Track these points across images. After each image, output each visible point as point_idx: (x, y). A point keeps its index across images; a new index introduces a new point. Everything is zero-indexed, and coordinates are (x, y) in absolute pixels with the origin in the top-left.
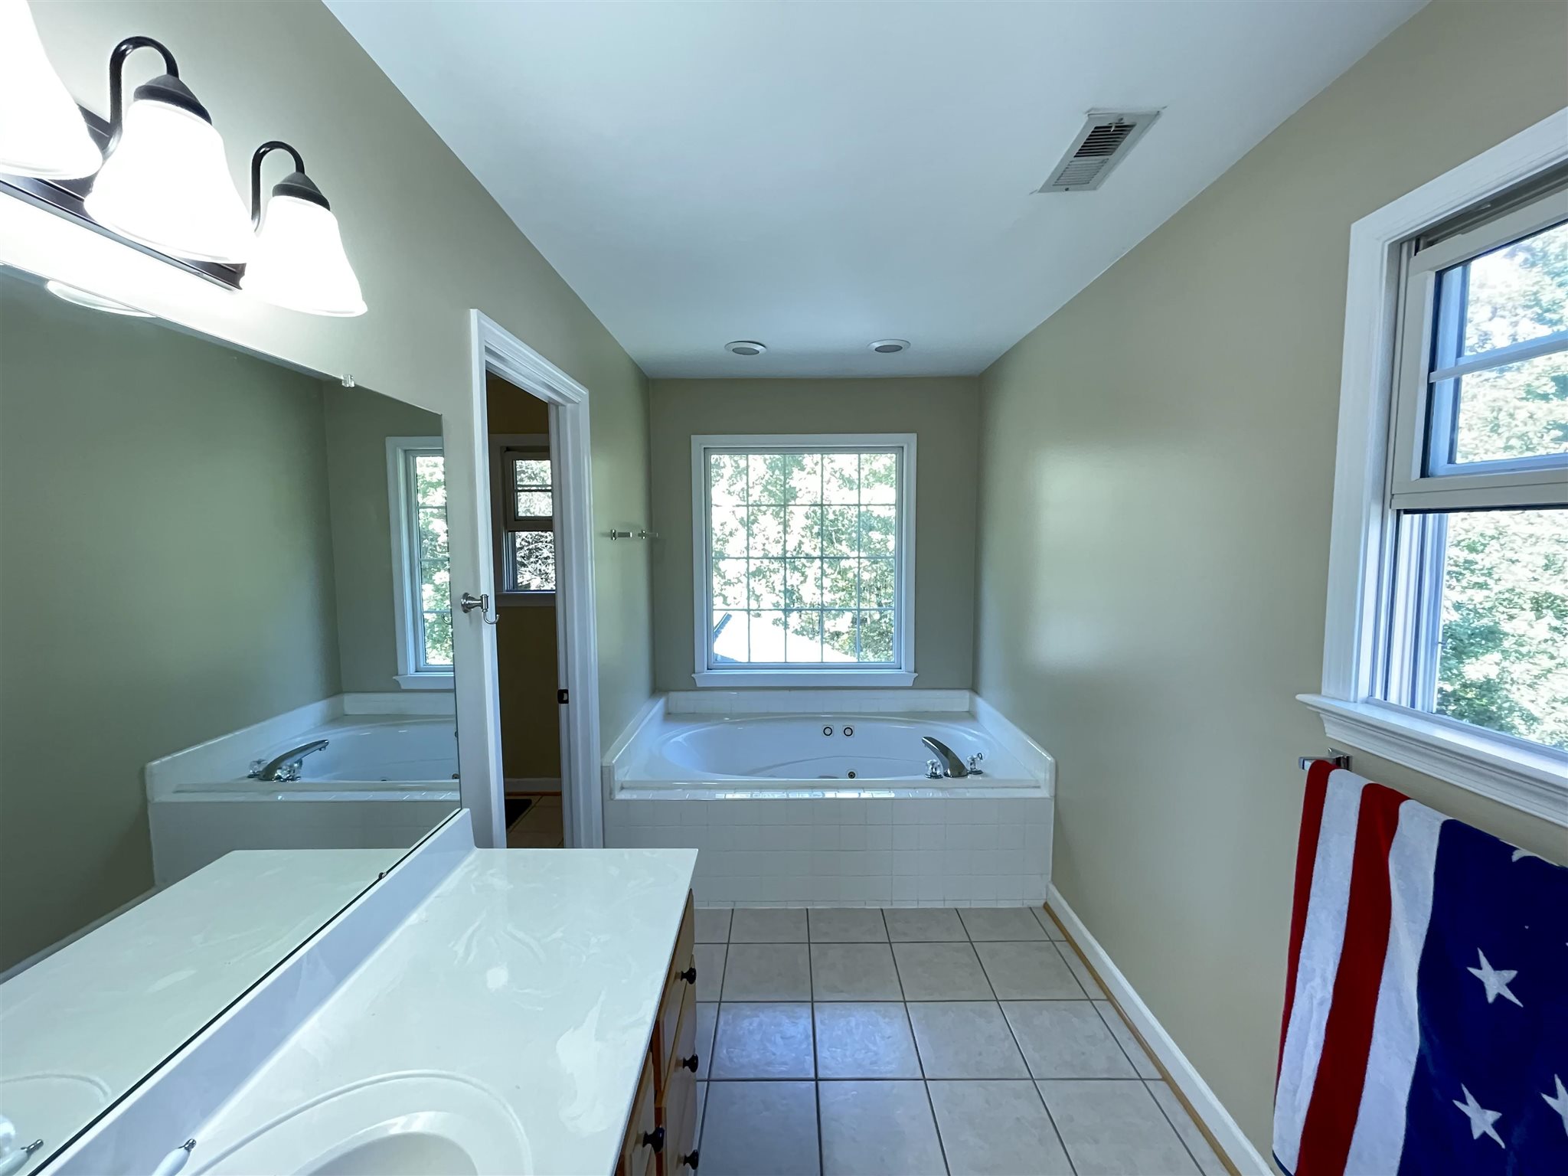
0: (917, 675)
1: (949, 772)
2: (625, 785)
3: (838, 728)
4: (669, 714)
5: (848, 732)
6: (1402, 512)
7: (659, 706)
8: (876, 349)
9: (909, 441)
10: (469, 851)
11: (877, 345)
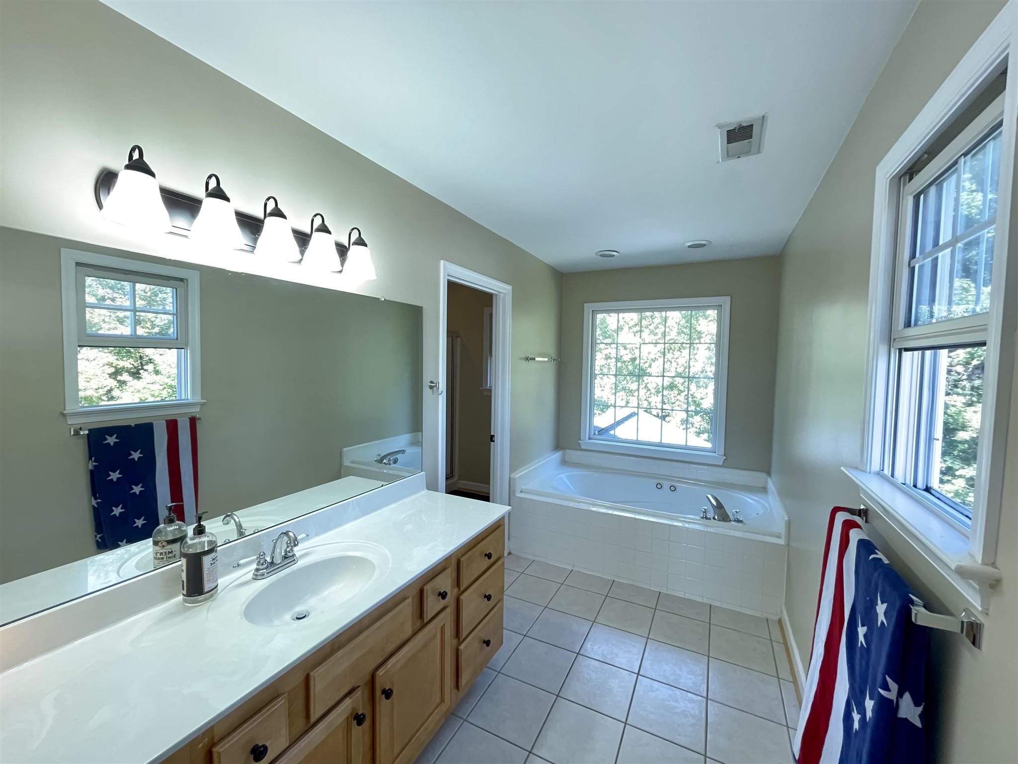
0: (725, 458)
1: (716, 517)
2: (523, 491)
3: (666, 484)
4: (565, 462)
5: (673, 488)
6: (903, 350)
7: (557, 455)
8: (688, 247)
9: (726, 301)
10: (423, 490)
11: (689, 244)
